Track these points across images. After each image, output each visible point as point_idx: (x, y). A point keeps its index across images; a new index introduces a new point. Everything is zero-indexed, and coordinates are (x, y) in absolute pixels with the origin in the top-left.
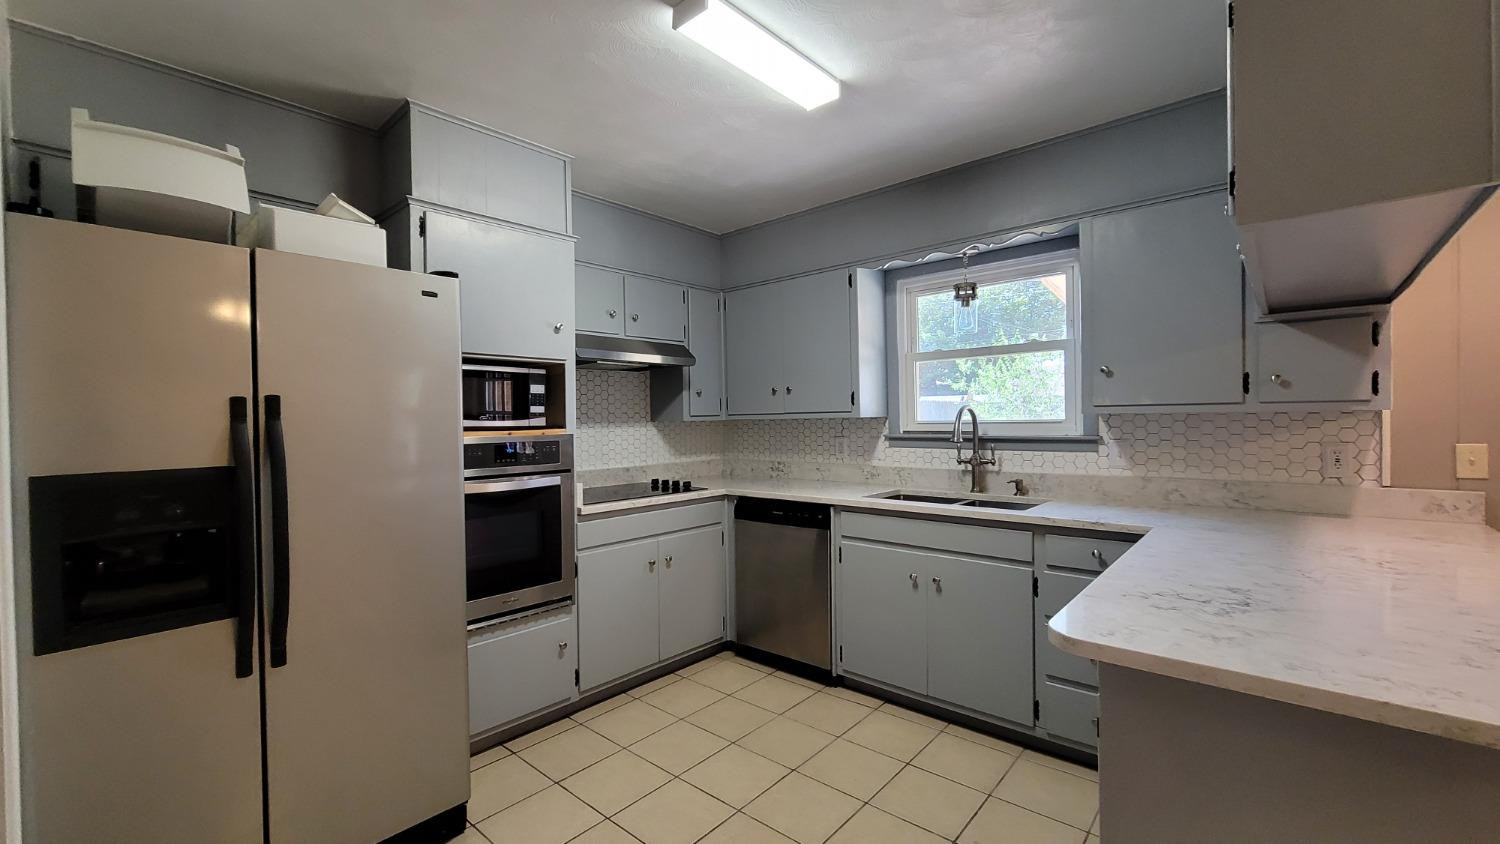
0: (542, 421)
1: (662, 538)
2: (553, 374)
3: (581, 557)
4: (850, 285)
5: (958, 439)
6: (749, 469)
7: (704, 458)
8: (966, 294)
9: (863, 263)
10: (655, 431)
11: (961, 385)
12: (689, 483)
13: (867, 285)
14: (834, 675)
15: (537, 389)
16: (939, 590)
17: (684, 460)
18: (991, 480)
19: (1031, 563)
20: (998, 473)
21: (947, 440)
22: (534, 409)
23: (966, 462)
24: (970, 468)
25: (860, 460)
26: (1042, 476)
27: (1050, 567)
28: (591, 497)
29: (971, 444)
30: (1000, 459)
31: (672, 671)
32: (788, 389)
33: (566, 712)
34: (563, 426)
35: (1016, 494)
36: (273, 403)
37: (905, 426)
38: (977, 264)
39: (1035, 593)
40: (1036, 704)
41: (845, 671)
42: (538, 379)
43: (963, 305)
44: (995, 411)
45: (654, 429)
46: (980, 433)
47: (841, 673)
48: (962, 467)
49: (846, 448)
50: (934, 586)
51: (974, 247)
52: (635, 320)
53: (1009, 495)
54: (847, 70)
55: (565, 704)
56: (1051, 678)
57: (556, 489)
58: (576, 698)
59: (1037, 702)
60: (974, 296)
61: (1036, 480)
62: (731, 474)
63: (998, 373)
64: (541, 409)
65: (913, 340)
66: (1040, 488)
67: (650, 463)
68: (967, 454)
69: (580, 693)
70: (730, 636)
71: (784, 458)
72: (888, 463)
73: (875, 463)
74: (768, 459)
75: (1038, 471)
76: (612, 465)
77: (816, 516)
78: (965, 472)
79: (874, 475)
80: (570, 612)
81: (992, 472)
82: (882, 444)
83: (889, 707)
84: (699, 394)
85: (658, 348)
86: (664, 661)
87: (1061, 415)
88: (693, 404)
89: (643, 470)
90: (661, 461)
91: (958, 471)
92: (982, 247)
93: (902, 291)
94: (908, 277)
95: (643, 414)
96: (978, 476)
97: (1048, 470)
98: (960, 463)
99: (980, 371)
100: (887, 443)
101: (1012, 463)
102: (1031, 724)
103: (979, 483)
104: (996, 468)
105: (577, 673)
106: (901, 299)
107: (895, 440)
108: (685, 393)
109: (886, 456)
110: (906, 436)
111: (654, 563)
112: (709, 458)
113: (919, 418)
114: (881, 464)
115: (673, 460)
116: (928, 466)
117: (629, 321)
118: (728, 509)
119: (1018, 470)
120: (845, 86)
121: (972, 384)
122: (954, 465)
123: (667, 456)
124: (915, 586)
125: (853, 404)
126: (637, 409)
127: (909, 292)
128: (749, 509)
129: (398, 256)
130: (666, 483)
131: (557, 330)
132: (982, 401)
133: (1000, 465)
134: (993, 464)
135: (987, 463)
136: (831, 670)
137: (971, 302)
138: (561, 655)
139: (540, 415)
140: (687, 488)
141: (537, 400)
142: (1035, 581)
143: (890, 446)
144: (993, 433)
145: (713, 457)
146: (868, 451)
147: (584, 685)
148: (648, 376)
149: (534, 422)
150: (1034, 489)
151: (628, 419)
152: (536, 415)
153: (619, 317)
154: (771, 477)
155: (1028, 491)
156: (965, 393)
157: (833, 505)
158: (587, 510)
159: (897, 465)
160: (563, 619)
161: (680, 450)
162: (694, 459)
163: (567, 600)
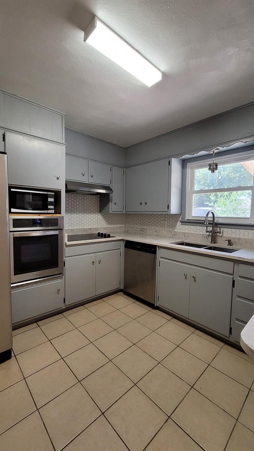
0: (53, 211)
1: (97, 254)
2: (57, 195)
3: (67, 260)
4: (169, 164)
5: (206, 223)
6: (133, 230)
7: (118, 226)
8: (213, 168)
9: (174, 156)
10: (101, 216)
11: (212, 204)
12: (109, 234)
13: (175, 165)
14: (155, 306)
15: (51, 200)
16: (195, 280)
17: (111, 226)
18: (219, 239)
19: (233, 274)
20: (221, 237)
21: (203, 223)
22: (49, 207)
23: (209, 232)
24: (211, 234)
25: (171, 229)
26: (239, 239)
27: (240, 277)
28: (71, 238)
29: (212, 225)
30: (223, 231)
31: (101, 299)
32: (146, 203)
33: (60, 312)
34: (60, 213)
35: (228, 245)
37: (187, 217)
38: (218, 157)
39: (233, 286)
40: (231, 329)
41: (159, 305)
42: (51, 196)
43: (212, 172)
44: (223, 213)
45: (101, 215)
46: (216, 221)
47: (158, 305)
48: (208, 233)
49: (166, 225)
50: (193, 279)
51: (217, 149)
52: (92, 177)
53: (225, 245)
54: (164, 67)
55: (58, 310)
56: (237, 319)
57: (56, 236)
58: (64, 307)
59: (231, 328)
60: (216, 169)
61: (236, 240)
62: (127, 231)
63: (225, 201)
64: (52, 207)
65: (192, 186)
66: (238, 243)
67: (98, 227)
68: (210, 229)
69: (65, 306)
70: (122, 287)
71: (145, 227)
72: (181, 231)
73: (176, 230)
74: (139, 227)
75: (237, 236)
76: (85, 227)
77: (152, 249)
78: (209, 235)
79: (175, 235)
80: (62, 278)
81: (219, 236)
82: (179, 224)
83: (174, 320)
84: (115, 204)
85: (104, 187)
86: (97, 295)
87: (248, 216)
88: (112, 207)
89: (96, 229)
90: (103, 226)
91: (206, 235)
92: (221, 149)
93: (189, 168)
94: (192, 162)
95: (97, 210)
96: (214, 237)
97: (242, 236)
98: (207, 232)
99: (219, 200)
100: (181, 223)
101: (228, 233)
102: (228, 336)
103: (214, 240)
104: (221, 235)
105: (64, 299)
106: (189, 170)
107: (184, 222)
108: (110, 203)
109: (180, 228)
110: (187, 221)
111: (94, 262)
112: (120, 226)
113: (193, 215)
114: (178, 231)
115: (107, 226)
116: (195, 232)
117: (90, 177)
118: (123, 244)
119: (229, 236)
120: (164, 75)
121: (215, 204)
122: (205, 233)
123: (105, 224)
124: (186, 278)
125: (168, 209)
126: (94, 208)
127: (192, 168)
128: (129, 245)
130: (102, 234)
131: (58, 178)
132: (219, 209)
133: (223, 234)
134: (220, 233)
135: (218, 233)
136: (155, 304)
137: (215, 171)
138: (58, 293)
139: (52, 209)
140: (109, 236)
141: (51, 204)
142: (234, 282)
143: (182, 225)
144: (221, 221)
145: (122, 225)
146: (174, 226)
147: (67, 303)
148: (99, 197)
149: (49, 211)
150: (236, 244)
151: (91, 212)
152: (50, 209)
153: (86, 175)
154: (140, 233)
155: (233, 244)
156: (213, 207)
157: (158, 246)
158: (69, 243)
159: (184, 231)
160: (59, 281)
161: (110, 223)
162: (115, 226)
163: (60, 274)
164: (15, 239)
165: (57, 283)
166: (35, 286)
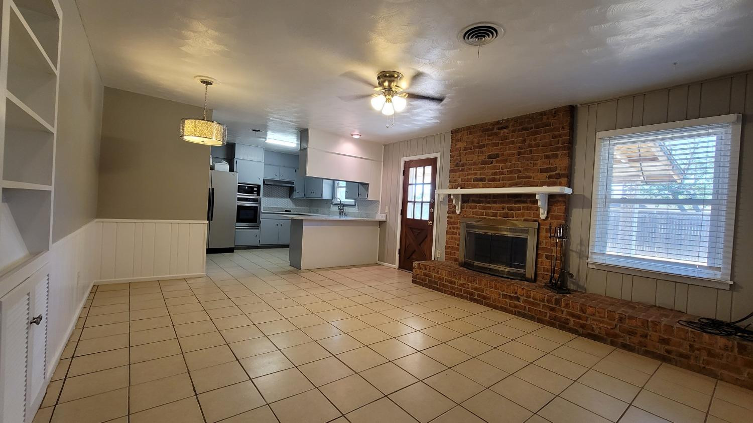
0: (256, 195)
2: (259, 187)
22: (255, 193)
28: (266, 209)
34: (260, 196)
36: (213, 189)
42: (256, 187)
45: (289, 200)
49: (327, 206)
55: (256, 246)
57: (257, 207)
67: (288, 207)
71: (318, 208)
73: (330, 210)
76: (279, 207)
80: (259, 229)
82: (332, 206)
84: (297, 193)
86: (278, 244)
88: (295, 195)
105: (259, 241)
108: (294, 192)
109: (332, 208)
110: (335, 204)
111: (278, 224)
117: (281, 176)
126: (285, 195)
129: (231, 169)
131: (259, 179)
135: (341, 209)
138: (257, 237)
140: (290, 211)
141: (256, 191)
147: (260, 244)
148: (288, 188)
151: (283, 197)
153: (278, 176)
158: (263, 212)
160: (257, 230)
161: (296, 205)
163: (258, 227)
164: (238, 206)
165: (256, 231)
166: (245, 230)
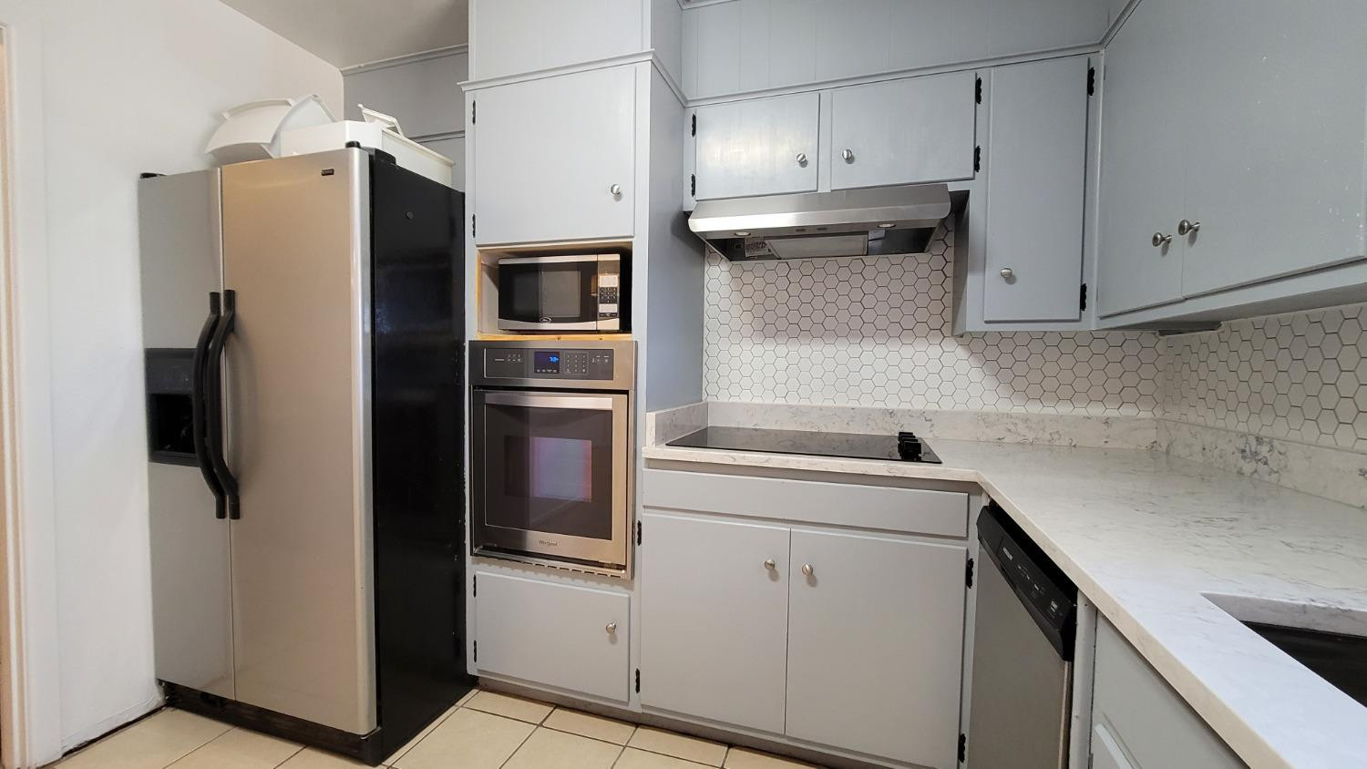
1: (796, 529)
7: (1096, 411)
10: (961, 355)
15: (608, 281)
17: (1035, 409)
52: (848, 160)
55: (616, 707)
58: (635, 707)
62: (1168, 452)
64: (613, 308)
69: (642, 706)
74: (1240, 427)
90: (975, 406)
111: (773, 566)
112: (1112, 412)
115: (1005, 407)
123: (990, 397)
139: (612, 316)
145: (1128, 411)
152: (605, 316)
154: (1240, 473)
162: (1064, 409)
